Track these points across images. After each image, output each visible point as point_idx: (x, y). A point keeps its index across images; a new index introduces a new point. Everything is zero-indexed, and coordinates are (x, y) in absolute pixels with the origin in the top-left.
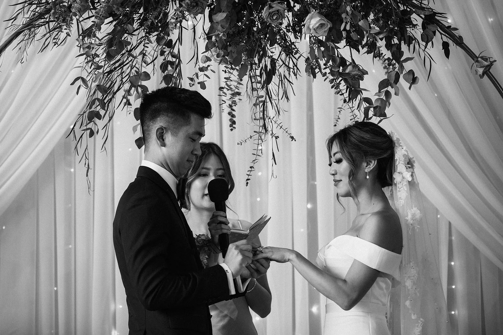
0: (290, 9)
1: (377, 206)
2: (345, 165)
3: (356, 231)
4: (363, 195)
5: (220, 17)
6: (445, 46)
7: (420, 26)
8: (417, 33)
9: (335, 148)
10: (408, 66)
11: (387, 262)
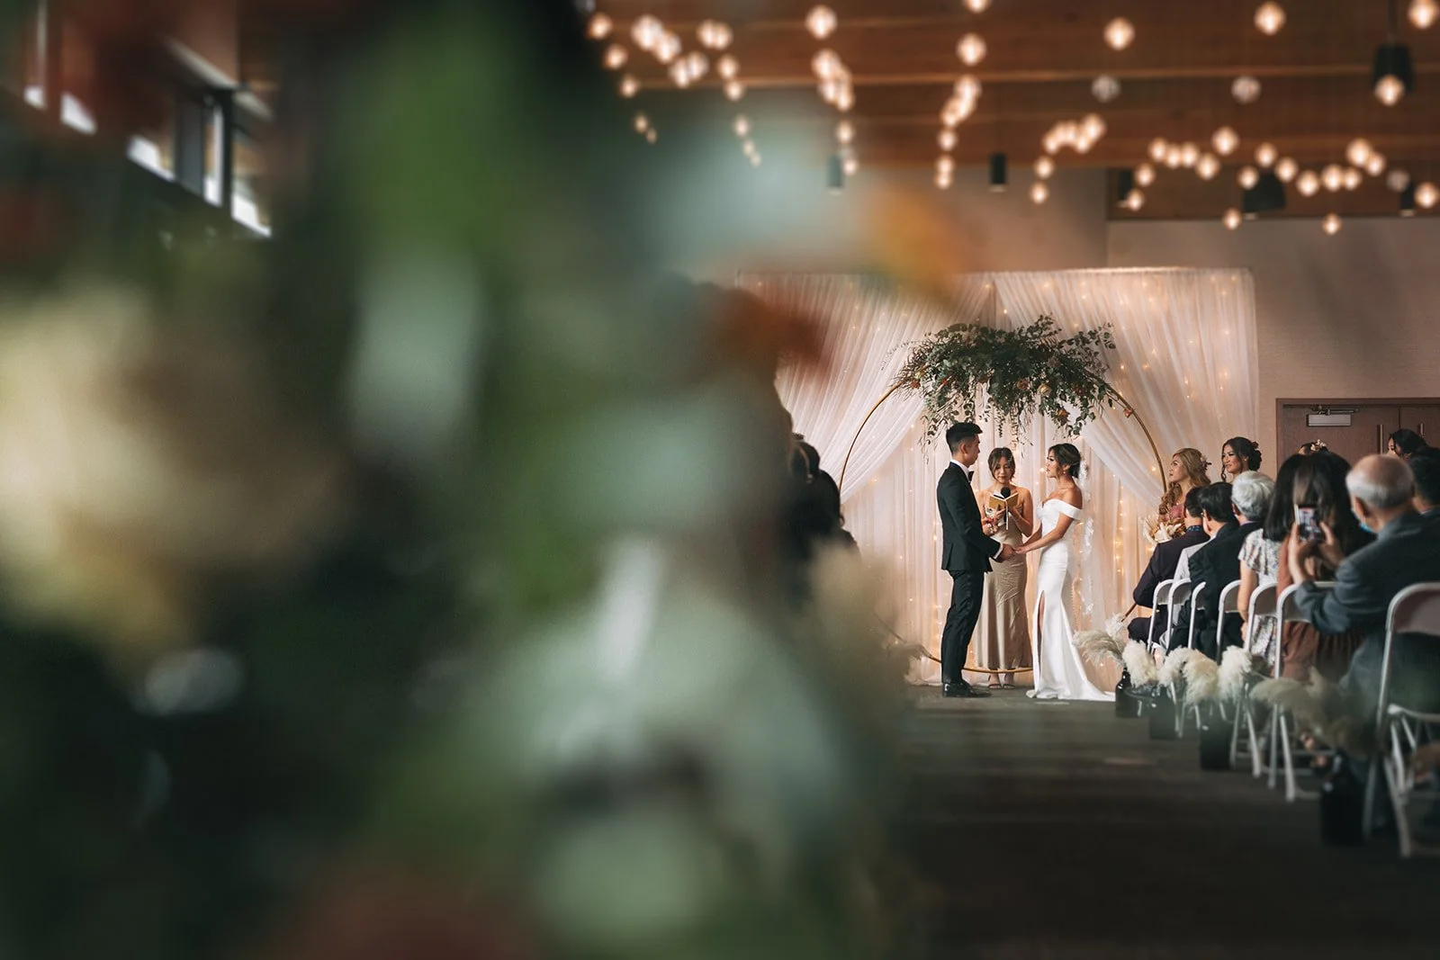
0: (1031, 379)
1: (1070, 485)
2: (1054, 463)
3: (1061, 497)
4: (1062, 479)
5: (995, 385)
6: (1110, 401)
7: (1097, 391)
8: (1096, 395)
9: (1052, 454)
10: (1091, 411)
11: (1077, 514)
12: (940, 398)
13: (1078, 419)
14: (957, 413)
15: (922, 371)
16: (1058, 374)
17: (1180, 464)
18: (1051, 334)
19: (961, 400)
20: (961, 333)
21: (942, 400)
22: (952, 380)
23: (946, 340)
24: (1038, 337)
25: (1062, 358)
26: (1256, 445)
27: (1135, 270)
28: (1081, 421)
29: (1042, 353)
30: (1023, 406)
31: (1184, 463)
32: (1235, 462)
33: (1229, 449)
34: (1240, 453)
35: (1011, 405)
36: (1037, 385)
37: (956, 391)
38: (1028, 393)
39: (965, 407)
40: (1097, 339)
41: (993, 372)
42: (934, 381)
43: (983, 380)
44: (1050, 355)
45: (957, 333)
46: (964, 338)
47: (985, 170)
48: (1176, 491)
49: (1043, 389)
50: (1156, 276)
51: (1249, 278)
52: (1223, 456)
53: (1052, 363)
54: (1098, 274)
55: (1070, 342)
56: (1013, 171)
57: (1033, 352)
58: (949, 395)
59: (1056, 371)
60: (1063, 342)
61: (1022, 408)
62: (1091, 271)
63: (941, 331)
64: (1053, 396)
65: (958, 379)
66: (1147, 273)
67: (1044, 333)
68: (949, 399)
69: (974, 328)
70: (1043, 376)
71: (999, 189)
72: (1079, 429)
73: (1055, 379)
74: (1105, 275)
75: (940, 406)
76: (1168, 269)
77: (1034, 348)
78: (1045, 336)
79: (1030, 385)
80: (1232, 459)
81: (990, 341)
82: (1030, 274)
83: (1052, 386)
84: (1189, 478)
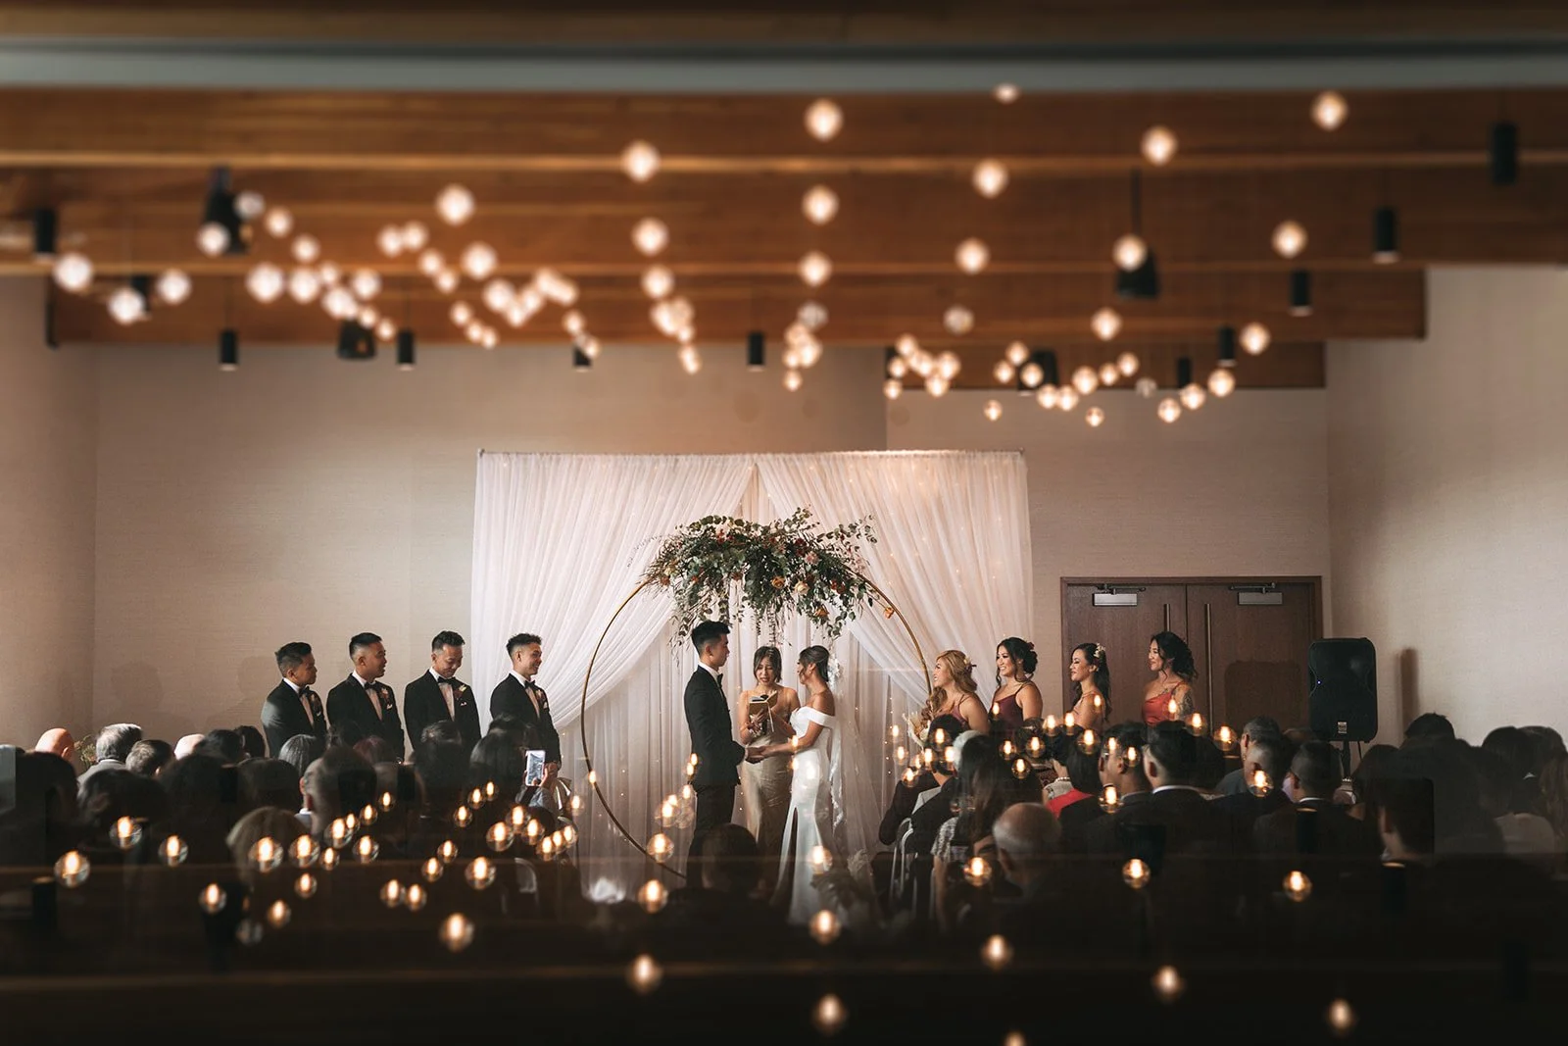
0: (788, 577)
1: (821, 691)
3: (814, 703)
4: (812, 685)
7: (857, 588)
8: (856, 593)
10: (851, 610)
12: (691, 596)
13: (838, 618)
14: (710, 612)
15: (673, 566)
16: (816, 571)
17: (943, 667)
18: (809, 527)
19: (716, 598)
20: (714, 525)
21: (693, 598)
22: (705, 576)
23: (698, 534)
24: (795, 532)
25: (820, 554)
26: (1031, 646)
27: (904, 452)
28: (841, 621)
29: (798, 548)
30: (782, 602)
31: (948, 666)
32: (1009, 664)
33: (1003, 650)
34: (1014, 655)
35: (767, 602)
36: (794, 582)
37: (708, 588)
38: (786, 589)
39: (720, 604)
40: (858, 533)
41: (749, 566)
42: (686, 577)
43: (738, 576)
44: (807, 551)
45: (709, 525)
46: (718, 532)
47: (741, 350)
48: (940, 696)
49: (799, 587)
50: (925, 459)
51: (1020, 461)
52: (998, 658)
53: (809, 559)
54: (865, 457)
55: (829, 536)
56: (769, 348)
57: (790, 546)
58: (701, 594)
59: (814, 568)
60: (822, 535)
61: (781, 605)
62: (857, 453)
63: (694, 524)
64: (811, 594)
65: (710, 576)
66: (915, 456)
67: (802, 527)
68: (701, 598)
69: (728, 521)
70: (802, 571)
71: (756, 369)
72: (838, 629)
73: (813, 577)
74: (874, 457)
75: (691, 604)
76: (937, 452)
77: (791, 542)
78: (803, 530)
79: (787, 583)
80: (1006, 661)
81: (745, 534)
82: (794, 456)
83: (810, 582)
84: (953, 682)
